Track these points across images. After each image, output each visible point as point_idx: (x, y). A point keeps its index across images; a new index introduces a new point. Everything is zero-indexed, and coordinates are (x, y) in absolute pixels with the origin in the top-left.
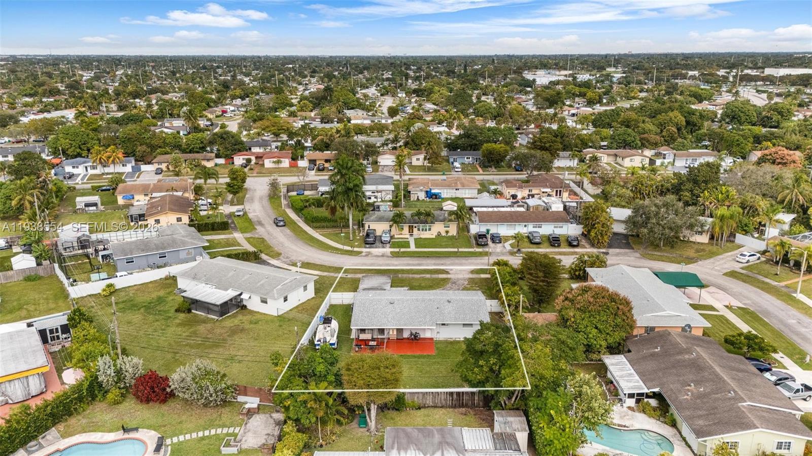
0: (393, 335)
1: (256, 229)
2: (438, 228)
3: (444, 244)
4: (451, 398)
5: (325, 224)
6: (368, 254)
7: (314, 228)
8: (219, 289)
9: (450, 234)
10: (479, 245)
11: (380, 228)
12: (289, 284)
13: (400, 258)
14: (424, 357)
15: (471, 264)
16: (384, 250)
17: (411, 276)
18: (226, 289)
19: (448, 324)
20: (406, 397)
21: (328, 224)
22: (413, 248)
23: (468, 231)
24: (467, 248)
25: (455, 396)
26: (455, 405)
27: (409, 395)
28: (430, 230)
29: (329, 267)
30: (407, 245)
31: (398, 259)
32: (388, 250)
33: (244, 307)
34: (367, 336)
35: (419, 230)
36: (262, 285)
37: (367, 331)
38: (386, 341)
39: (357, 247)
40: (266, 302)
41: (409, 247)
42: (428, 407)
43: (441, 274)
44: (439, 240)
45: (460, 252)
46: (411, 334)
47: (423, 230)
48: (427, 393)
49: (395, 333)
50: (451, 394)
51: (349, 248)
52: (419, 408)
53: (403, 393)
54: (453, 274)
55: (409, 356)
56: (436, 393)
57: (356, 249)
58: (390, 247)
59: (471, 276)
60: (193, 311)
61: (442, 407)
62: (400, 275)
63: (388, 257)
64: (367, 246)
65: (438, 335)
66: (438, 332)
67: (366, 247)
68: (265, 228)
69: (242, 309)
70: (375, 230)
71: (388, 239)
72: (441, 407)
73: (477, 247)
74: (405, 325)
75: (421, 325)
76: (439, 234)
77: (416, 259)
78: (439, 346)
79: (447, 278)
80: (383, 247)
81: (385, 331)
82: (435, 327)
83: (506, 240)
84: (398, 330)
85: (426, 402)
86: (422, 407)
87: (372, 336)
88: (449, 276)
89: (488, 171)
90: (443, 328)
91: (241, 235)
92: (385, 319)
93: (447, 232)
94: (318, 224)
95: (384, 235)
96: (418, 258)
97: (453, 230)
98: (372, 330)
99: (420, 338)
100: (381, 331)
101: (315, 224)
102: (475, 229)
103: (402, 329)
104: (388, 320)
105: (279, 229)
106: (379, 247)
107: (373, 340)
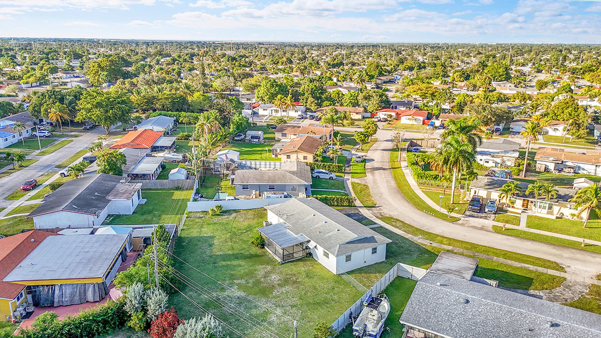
1: (366, 176)
3: (566, 229)
5: (430, 182)
6: (464, 224)
7: (420, 184)
16: (486, 222)
17: (509, 262)
18: (297, 233)
21: (434, 183)
22: (523, 226)
24: (597, 240)
28: (550, 208)
29: (417, 229)
30: (517, 221)
31: (499, 235)
32: (490, 223)
33: (310, 255)
35: (535, 206)
39: (456, 212)
40: (328, 257)
41: (518, 225)
43: (551, 268)
44: (560, 222)
45: (586, 244)
51: (446, 212)
54: (570, 273)
57: (452, 214)
58: (494, 220)
59: (595, 281)
60: (265, 247)
62: (495, 258)
63: (488, 231)
64: (468, 213)
67: (465, 215)
68: (374, 176)
69: (307, 256)
76: (562, 216)
77: (522, 240)
79: (559, 277)
80: (486, 218)
93: (573, 215)
94: (424, 181)
95: (489, 204)
101: (420, 180)
106: (481, 218)
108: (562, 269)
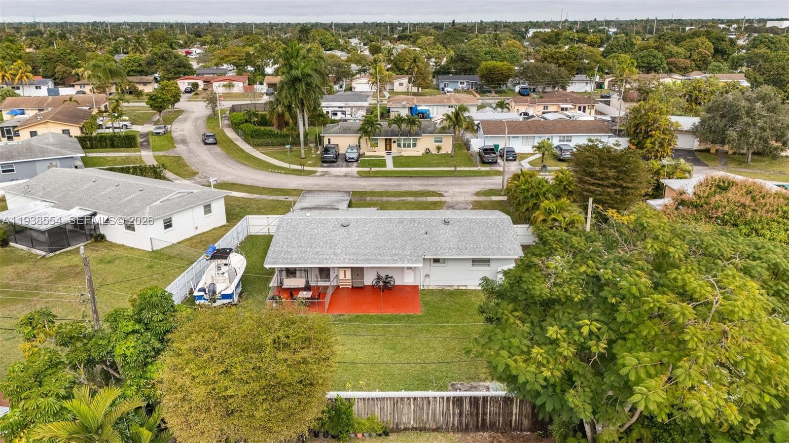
0: (345, 279)
1: (175, 147)
2: (425, 144)
3: (434, 162)
4: (457, 411)
5: (270, 140)
6: (324, 174)
7: (256, 146)
8: (58, 207)
9: (442, 152)
10: (484, 163)
11: (344, 143)
12: (177, 200)
13: (371, 179)
14: (400, 319)
15: (475, 184)
16: (349, 169)
17: (385, 199)
18: (68, 208)
19: (445, 261)
20: (355, 408)
21: (275, 141)
22: (390, 166)
23: (468, 149)
24: (467, 167)
25: (466, 406)
26: (467, 426)
27: (361, 404)
28: (415, 145)
29: (264, 188)
30: (383, 163)
31: (368, 179)
32: (354, 169)
33: (101, 238)
34: (297, 282)
35: (399, 145)
36: (131, 201)
37: (298, 273)
38: (330, 292)
39: (310, 165)
40: (133, 230)
41: (385, 166)
42: (406, 429)
43: (430, 196)
44: (427, 158)
45: (459, 171)
46: (379, 278)
47: (404, 146)
48: (402, 399)
49: (349, 276)
50: (459, 401)
51: (299, 167)
52: (386, 434)
53: (349, 400)
54: (449, 196)
55: (372, 317)
56: (422, 399)
57: (306, 168)
58: (357, 167)
59: (477, 198)
60: (11, 244)
61: (437, 430)
62: (368, 198)
63: (353, 177)
64: (325, 165)
65: (427, 279)
66: (427, 276)
67: (322, 166)
68: (188, 146)
69: (96, 241)
70: (338, 145)
71: (355, 156)
72: (434, 430)
73: (481, 166)
74: (367, 261)
75: (396, 262)
76: (428, 151)
77: (393, 179)
78: (428, 298)
79: (441, 202)
80: (348, 166)
81: (331, 272)
82: (420, 265)
83: (521, 157)
84: (353, 269)
85: (400, 418)
86: (392, 431)
87: (307, 282)
88: (443, 199)
89: (487, 96)
90: (436, 269)
91: (151, 153)
92: (330, 252)
93: (439, 148)
94: (261, 141)
95: (349, 151)
96: (397, 179)
97: (447, 146)
98: (306, 270)
99: (394, 286)
100: (324, 272)
101: (256, 141)
102: (477, 144)
103: (362, 269)
104: (335, 254)
105: (206, 147)
106: (342, 166)
107: (308, 288)
108: (441, 195)
